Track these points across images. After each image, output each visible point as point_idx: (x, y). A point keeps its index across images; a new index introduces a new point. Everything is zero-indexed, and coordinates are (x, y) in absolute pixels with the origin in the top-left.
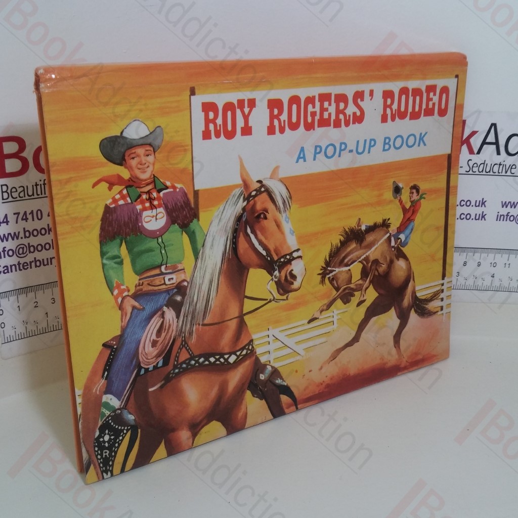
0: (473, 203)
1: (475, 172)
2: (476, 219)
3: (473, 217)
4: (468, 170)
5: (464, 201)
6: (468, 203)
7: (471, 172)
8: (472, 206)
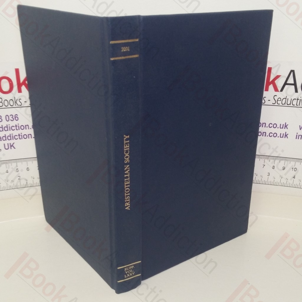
0: (278, 126)
1: (279, 104)
2: (281, 137)
3: (279, 135)
4: (274, 103)
5: (272, 124)
6: (275, 126)
7: (276, 104)
8: (278, 128)
